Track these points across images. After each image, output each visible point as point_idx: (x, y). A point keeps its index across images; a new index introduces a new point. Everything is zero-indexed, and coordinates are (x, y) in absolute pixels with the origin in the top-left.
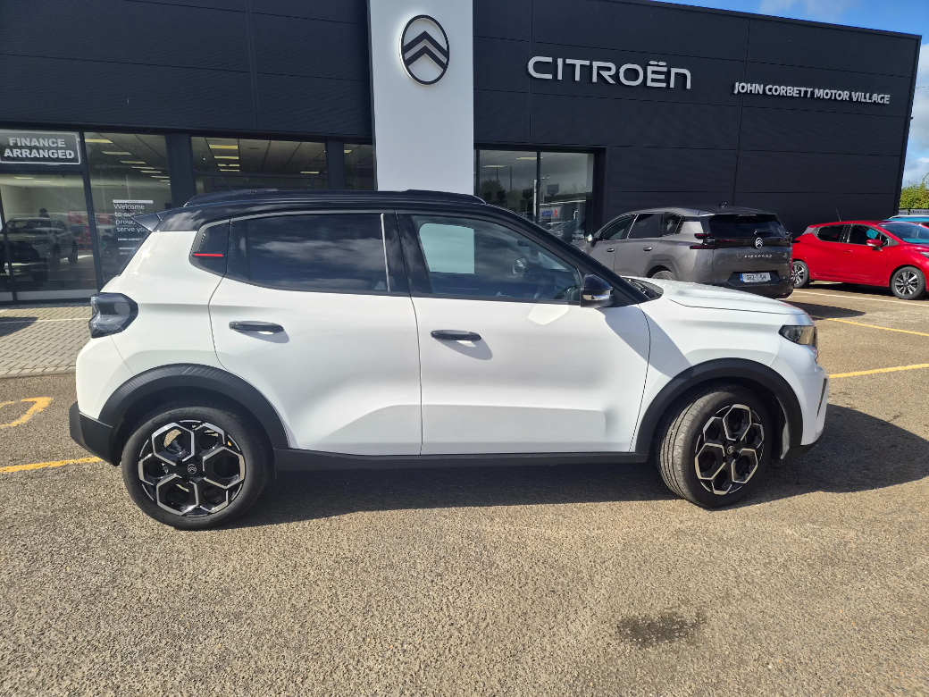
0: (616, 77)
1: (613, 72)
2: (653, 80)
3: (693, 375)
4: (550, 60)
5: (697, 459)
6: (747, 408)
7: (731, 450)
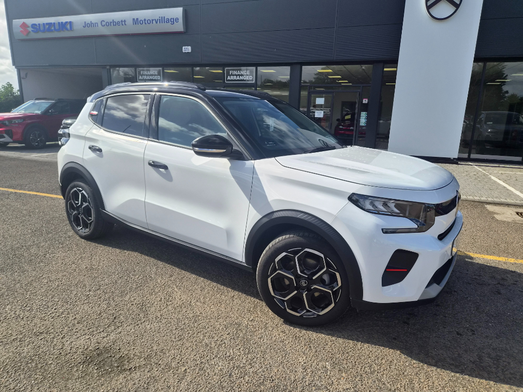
5: (269, 280)
6: (322, 256)
7: (303, 283)
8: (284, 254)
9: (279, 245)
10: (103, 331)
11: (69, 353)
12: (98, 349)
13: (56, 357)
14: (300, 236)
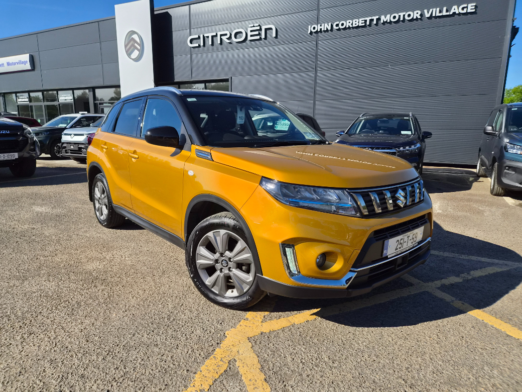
0: (230, 38)
1: (228, 36)
2: (251, 36)
4: (197, 36)
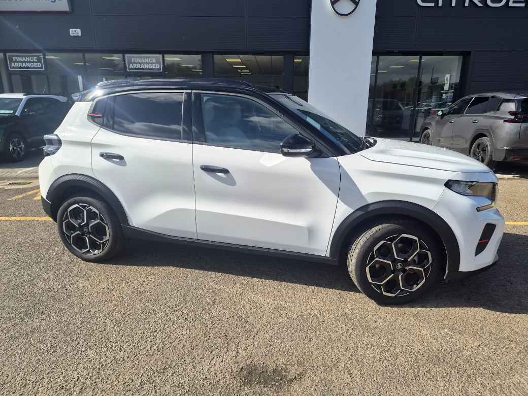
0: (484, 1)
3: (369, 210)
5: (367, 269)
6: (416, 238)
7: (399, 266)
8: (382, 242)
9: (378, 235)
10: (228, 351)
11: (219, 380)
12: (242, 368)
13: (210, 387)
14: (397, 224)
